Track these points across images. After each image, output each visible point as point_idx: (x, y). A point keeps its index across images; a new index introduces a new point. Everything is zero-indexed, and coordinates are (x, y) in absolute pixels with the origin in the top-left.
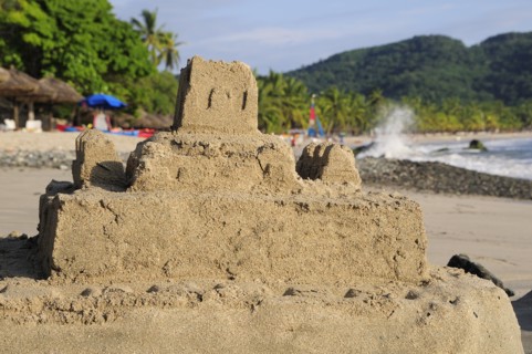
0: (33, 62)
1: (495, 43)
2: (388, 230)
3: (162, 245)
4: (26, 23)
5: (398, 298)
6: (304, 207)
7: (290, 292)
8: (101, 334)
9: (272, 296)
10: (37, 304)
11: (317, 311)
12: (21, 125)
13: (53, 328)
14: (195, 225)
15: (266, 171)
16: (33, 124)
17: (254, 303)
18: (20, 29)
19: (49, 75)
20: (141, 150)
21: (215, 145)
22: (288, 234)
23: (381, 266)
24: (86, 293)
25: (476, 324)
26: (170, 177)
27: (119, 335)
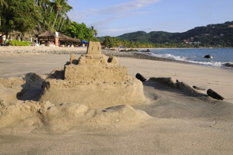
0: (73, 35)
1: (152, 33)
2: (122, 72)
3: (83, 74)
4: (72, 29)
5: (122, 83)
6: (107, 68)
7: (104, 83)
8: (72, 90)
9: (101, 83)
10: (62, 84)
11: (108, 86)
12: (71, 46)
13: (64, 88)
14: (88, 71)
15: (101, 61)
16: (73, 46)
17: (98, 85)
18: (71, 30)
19: (75, 37)
20: (80, 58)
21: (92, 57)
22: (104, 72)
23: (120, 78)
24: (70, 83)
25: (135, 88)
26: (85, 62)
27: (75, 90)
